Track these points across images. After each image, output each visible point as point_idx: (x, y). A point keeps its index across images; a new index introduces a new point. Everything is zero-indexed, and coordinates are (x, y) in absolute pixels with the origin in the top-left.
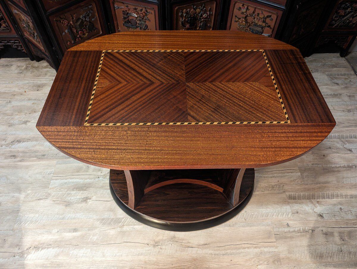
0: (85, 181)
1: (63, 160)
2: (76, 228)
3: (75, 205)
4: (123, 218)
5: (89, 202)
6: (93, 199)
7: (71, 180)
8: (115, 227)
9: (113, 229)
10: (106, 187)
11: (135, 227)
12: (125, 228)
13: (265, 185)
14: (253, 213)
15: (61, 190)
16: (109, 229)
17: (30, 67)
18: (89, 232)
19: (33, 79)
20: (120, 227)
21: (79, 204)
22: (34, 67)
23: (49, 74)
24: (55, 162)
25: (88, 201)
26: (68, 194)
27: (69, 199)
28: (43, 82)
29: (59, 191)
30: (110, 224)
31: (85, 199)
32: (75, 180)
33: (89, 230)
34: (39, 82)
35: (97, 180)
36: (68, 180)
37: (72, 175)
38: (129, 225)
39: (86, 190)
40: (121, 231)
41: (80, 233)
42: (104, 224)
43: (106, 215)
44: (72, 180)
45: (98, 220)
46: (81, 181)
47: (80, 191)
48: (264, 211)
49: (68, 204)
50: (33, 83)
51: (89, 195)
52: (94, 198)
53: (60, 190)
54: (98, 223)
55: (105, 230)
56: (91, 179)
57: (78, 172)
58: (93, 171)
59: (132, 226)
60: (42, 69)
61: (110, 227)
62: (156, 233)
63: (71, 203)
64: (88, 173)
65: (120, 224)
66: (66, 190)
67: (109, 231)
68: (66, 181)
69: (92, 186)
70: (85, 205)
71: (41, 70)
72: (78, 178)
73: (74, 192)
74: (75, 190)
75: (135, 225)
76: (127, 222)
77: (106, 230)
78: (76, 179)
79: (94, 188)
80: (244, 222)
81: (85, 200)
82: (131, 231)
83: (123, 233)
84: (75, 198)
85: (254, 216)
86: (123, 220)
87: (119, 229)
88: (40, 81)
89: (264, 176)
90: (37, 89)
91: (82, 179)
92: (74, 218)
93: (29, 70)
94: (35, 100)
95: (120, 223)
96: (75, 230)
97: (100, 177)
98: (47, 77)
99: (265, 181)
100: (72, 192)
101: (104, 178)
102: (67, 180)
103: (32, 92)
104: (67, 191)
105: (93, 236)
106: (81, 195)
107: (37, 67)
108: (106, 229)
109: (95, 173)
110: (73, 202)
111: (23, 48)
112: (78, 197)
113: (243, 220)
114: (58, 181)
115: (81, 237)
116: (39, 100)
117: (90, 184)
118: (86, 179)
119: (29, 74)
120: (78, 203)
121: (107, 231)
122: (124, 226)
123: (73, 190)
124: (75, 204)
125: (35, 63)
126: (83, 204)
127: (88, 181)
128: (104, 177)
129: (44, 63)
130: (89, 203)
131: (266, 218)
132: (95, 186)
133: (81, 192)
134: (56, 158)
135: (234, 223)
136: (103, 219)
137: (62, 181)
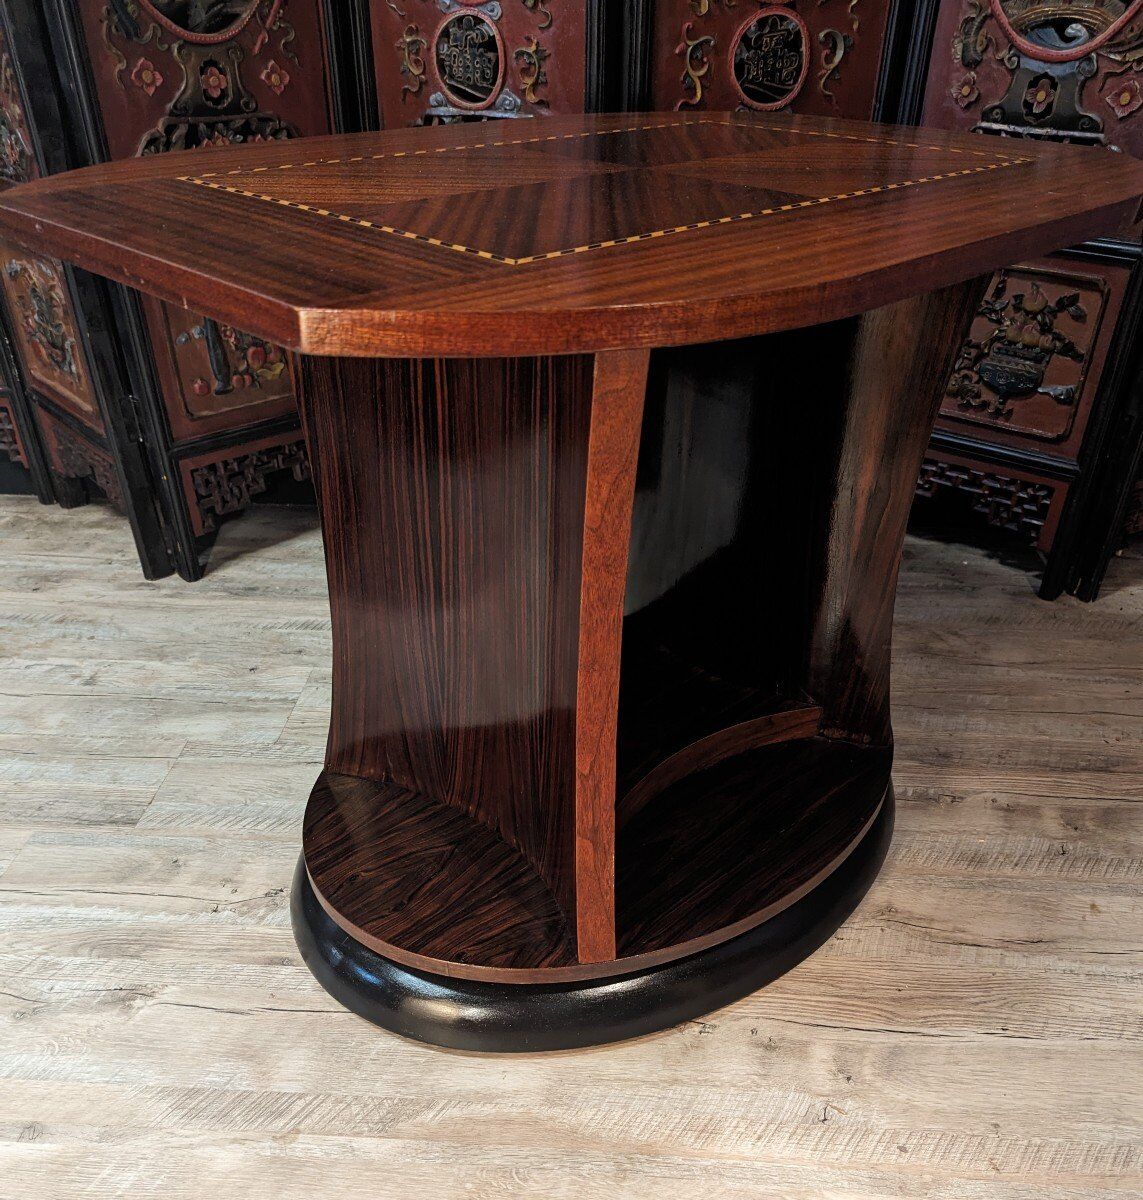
0: (146, 919)
1: (62, 830)
2: (40, 1119)
3: (66, 1015)
4: (301, 1097)
5: (142, 1008)
6: (165, 998)
7: (74, 911)
8: (250, 1134)
9: (235, 1141)
10: (240, 953)
11: (360, 1143)
12: (305, 1146)
13: (1098, 1008)
14: (1037, 1141)
15: (17, 946)
16: (214, 1143)
17: (27, 521)
18: (104, 1146)
19: (28, 557)
20: (275, 1138)
21: (88, 1016)
22: (46, 523)
23: (100, 545)
24: (24, 834)
25: (138, 1002)
26: (45, 966)
27: (45, 989)
28: (65, 567)
29: (8, 949)
30: (223, 1116)
31: (123, 993)
32: (95, 913)
33: (102, 1138)
34: (50, 567)
35: (204, 917)
36: (63, 909)
37: (89, 891)
38: (329, 1133)
39: (138, 957)
40: (274, 1159)
41: (54, 1147)
42: (193, 1115)
43: (214, 1075)
44: (84, 912)
45: (165, 1092)
46: (127, 919)
47: (109, 956)
48: (1104, 1135)
49: (30, 1010)
50: (25, 567)
51: (147, 981)
52: (171, 993)
53: (10, 945)
54: (165, 1105)
55: (190, 1146)
56: (174, 913)
57: (122, 879)
58: (196, 883)
59: (342, 1140)
60: (75, 528)
61: (220, 1135)
62: (469, 1186)
63: (49, 1004)
64: (167, 890)
65: (281, 1123)
66: (39, 949)
67: (210, 1151)
68: (48, 912)
69: (171, 942)
70: (118, 1020)
71: (70, 532)
72: (113, 906)
73: (78, 960)
74: (86, 951)
75: (359, 1134)
76: (316, 1117)
77: (200, 1145)
78: (101, 906)
79: (181, 952)
80: (987, 1179)
81: (124, 998)
82: (334, 1163)
83: (288, 1169)
84: (76, 985)
85: (1047, 1155)
86: (301, 1103)
87: (267, 1148)
88: (56, 563)
89: (1088, 968)
90: (34, 587)
91: (133, 909)
92: (44, 1076)
93: (23, 530)
94: (14, 618)
95: (280, 1115)
96: (32, 1131)
97: (224, 910)
98: (89, 552)
99: (1093, 993)
100: (65, 960)
101: (242, 914)
102: (57, 909)
103: (9, 594)
104: (44, 954)
105: (117, 1168)
106: (107, 974)
107: (56, 523)
108: (195, 1140)
109: (201, 891)
110: (60, 1002)
111: (19, 446)
112: (90, 983)
113: (983, 1166)
114: (13, 909)
115: (54, 1167)
116: (31, 621)
117: (164, 932)
118: (153, 911)
119: (19, 541)
120: (84, 1008)
121: (198, 1152)
122: (298, 1132)
123: (75, 951)
124: (66, 1010)
125: (56, 513)
126: (110, 1018)
127: (162, 919)
128: (245, 908)
129: (93, 514)
130: (141, 1012)
131: (1117, 1170)
132: (190, 943)
133: (114, 962)
134: (36, 819)
135: (927, 1178)
136: (193, 1093)
137: (34, 911)
